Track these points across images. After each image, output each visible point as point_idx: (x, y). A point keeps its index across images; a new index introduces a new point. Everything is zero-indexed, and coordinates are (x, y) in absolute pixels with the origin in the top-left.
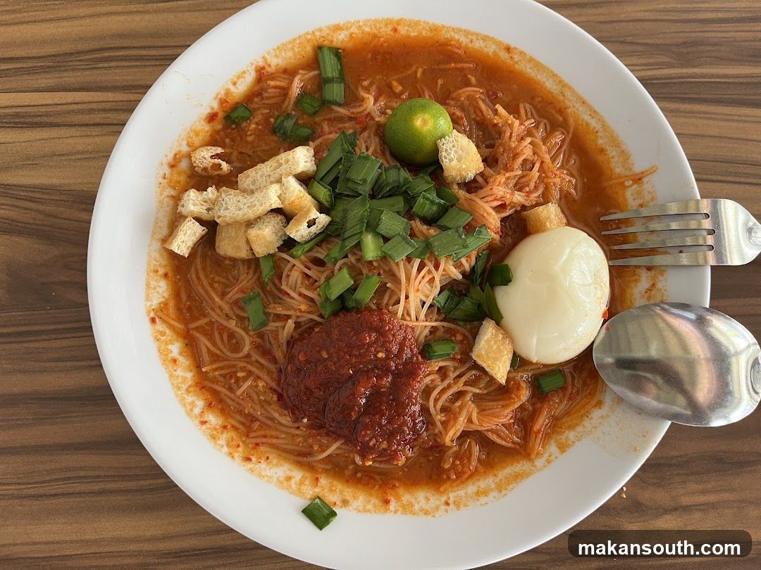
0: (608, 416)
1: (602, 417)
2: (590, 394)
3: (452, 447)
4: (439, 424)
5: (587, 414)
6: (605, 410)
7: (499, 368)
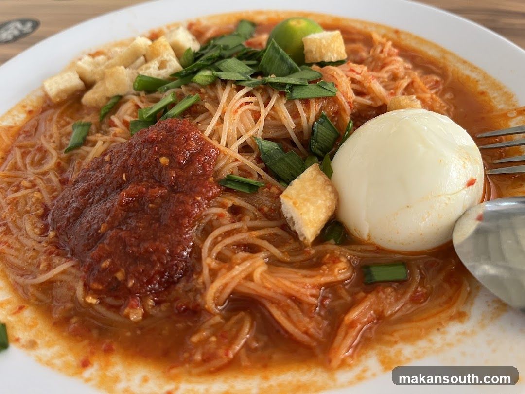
0: (473, 332)
1: (464, 333)
2: (446, 302)
3: (214, 315)
4: (206, 272)
5: (439, 327)
6: (468, 325)
7: (308, 211)
